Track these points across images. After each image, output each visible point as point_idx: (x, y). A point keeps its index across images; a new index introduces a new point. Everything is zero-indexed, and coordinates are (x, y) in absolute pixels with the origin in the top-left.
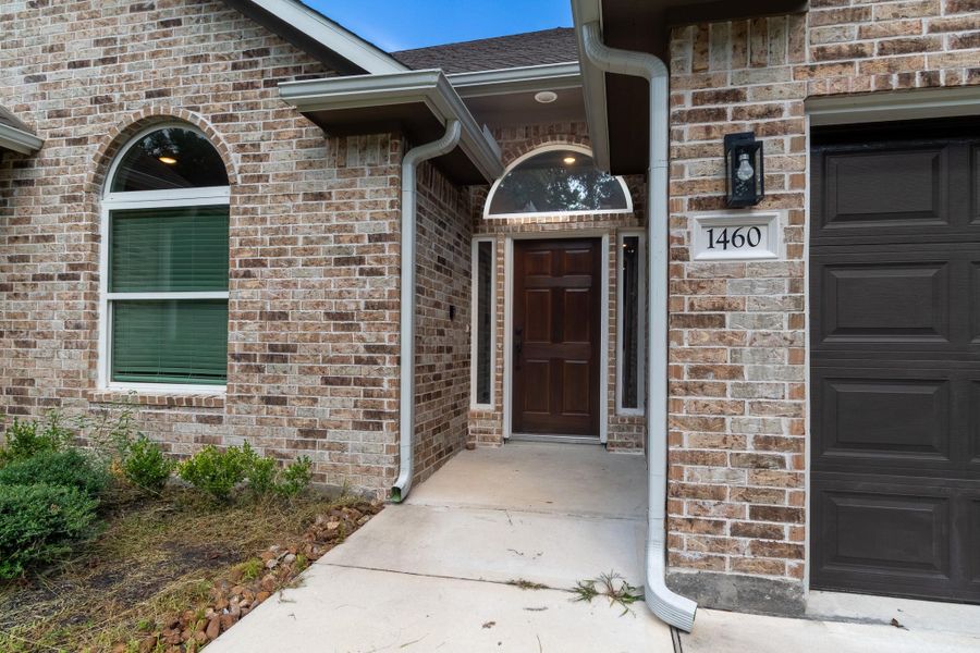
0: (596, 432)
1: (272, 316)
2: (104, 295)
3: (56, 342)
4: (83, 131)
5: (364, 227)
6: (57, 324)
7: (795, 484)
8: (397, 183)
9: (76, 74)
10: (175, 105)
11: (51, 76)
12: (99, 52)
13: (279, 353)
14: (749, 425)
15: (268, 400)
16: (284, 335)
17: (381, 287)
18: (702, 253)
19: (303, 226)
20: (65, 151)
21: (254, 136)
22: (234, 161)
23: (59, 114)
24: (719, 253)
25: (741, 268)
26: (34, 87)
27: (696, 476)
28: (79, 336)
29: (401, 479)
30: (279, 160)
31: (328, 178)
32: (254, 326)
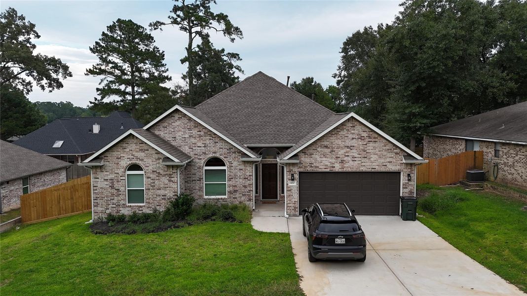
0: (277, 198)
1: (234, 186)
2: (204, 183)
3: (197, 190)
4: (201, 157)
5: (248, 174)
6: (197, 188)
7: (298, 206)
8: (252, 168)
9: (199, 148)
10: (217, 155)
11: (194, 148)
12: (203, 145)
13: (235, 191)
14: (294, 200)
15: (234, 198)
16: (236, 189)
17: (251, 182)
18: (290, 184)
19: (239, 174)
20: (197, 160)
21: (231, 160)
22: (227, 164)
23: (196, 154)
24: (292, 184)
25: (293, 186)
26: (191, 150)
27: (289, 205)
28: (201, 189)
29: (254, 208)
30: (235, 164)
31: (242, 167)
32: (231, 187)
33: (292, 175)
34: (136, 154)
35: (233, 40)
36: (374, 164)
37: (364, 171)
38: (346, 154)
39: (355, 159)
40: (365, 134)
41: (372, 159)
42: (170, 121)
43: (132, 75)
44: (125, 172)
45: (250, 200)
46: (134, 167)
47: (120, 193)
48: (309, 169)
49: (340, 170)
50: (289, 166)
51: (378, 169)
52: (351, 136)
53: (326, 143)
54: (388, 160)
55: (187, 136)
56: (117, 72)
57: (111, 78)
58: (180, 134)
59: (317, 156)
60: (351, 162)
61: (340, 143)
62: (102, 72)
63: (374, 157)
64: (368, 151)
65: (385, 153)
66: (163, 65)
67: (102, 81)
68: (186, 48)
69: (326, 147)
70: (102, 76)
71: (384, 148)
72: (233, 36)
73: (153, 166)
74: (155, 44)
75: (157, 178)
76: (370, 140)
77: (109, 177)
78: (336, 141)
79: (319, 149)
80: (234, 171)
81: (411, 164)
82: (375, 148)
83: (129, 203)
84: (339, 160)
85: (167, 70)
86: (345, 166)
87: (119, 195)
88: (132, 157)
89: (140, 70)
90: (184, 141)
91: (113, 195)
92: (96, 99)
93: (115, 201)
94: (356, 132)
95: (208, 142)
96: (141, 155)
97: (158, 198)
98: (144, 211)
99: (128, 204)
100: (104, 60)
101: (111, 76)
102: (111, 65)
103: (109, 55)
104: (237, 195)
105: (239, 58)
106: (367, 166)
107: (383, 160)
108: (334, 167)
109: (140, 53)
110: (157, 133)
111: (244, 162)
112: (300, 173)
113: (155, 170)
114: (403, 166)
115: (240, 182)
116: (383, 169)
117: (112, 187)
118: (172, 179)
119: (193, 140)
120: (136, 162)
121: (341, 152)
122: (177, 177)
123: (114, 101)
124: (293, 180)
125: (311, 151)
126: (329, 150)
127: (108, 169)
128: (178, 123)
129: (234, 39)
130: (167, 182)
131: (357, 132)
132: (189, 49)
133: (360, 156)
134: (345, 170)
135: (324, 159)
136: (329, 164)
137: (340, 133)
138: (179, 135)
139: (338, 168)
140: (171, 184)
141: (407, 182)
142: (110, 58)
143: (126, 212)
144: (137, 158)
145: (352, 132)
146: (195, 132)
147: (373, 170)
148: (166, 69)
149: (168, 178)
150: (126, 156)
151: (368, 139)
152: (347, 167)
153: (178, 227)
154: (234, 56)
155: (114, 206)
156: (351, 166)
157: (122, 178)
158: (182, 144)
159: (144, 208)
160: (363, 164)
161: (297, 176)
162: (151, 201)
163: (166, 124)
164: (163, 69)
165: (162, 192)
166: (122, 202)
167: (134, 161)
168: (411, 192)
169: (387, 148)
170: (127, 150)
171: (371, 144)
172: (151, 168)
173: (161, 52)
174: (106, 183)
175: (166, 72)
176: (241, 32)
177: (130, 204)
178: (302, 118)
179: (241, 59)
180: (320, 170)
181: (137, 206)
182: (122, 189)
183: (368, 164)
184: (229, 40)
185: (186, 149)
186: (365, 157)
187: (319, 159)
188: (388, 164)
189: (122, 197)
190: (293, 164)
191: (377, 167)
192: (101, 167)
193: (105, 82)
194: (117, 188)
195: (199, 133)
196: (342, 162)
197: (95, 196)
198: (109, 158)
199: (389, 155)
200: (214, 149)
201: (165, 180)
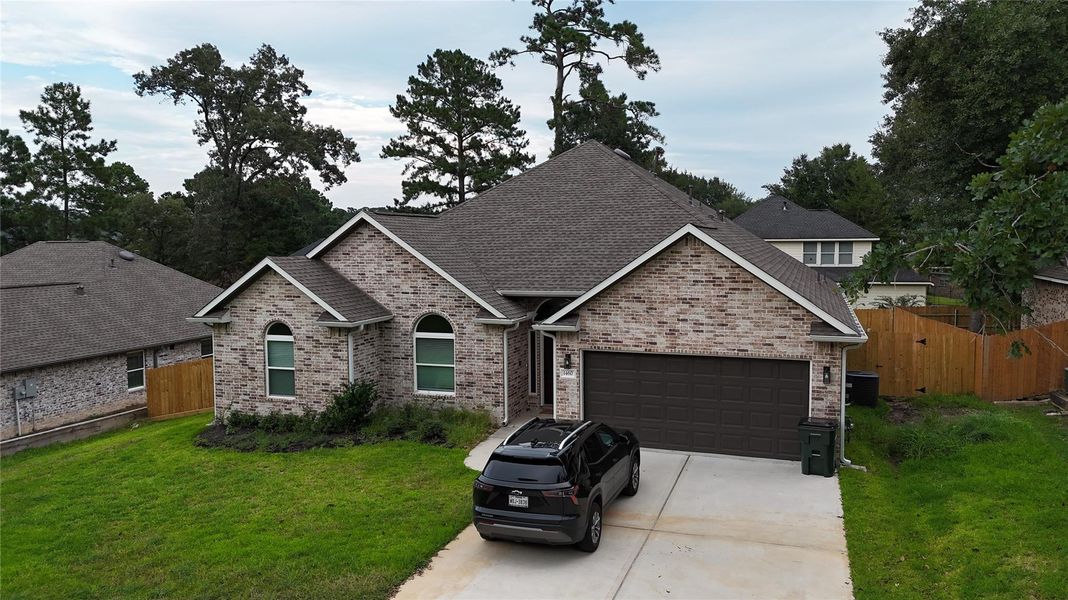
1: (468, 374)
2: (416, 364)
3: (401, 378)
4: (408, 314)
5: (494, 350)
6: (402, 373)
8: (503, 338)
9: (405, 296)
10: (437, 310)
11: (396, 295)
12: (412, 290)
13: (471, 384)
14: (571, 410)
15: (468, 397)
16: (472, 379)
17: (499, 367)
18: (563, 376)
19: (476, 349)
20: (402, 320)
21: (461, 321)
22: (455, 328)
23: (400, 308)
24: (565, 376)
25: (569, 380)
26: (391, 298)
28: (408, 376)
29: (505, 420)
30: (469, 328)
31: (483, 336)
32: (463, 376)
33: (568, 357)
34: (281, 304)
35: (642, 75)
36: (743, 340)
37: (720, 355)
38: (682, 317)
39: (701, 328)
40: (723, 274)
41: (739, 330)
42: (354, 241)
43: (461, 156)
44: (263, 336)
45: (497, 404)
46: (279, 328)
47: (255, 374)
48: (602, 346)
49: (668, 351)
50: (562, 337)
51: (753, 352)
52: (691, 277)
53: (637, 291)
54: (777, 332)
55: (383, 271)
56: (437, 151)
57: (421, 163)
58: (372, 267)
59: (618, 319)
60: (691, 334)
61: (667, 292)
62: (407, 151)
63: (743, 325)
64: (729, 311)
65: (769, 316)
66: (520, 134)
67: (407, 167)
68: (552, 98)
69: (638, 299)
70: (408, 160)
71: (768, 304)
72: (642, 68)
73: (307, 328)
74: (502, 93)
75: (315, 350)
76: (734, 285)
77: (239, 345)
78: (658, 286)
79: (622, 304)
80: (468, 344)
81: (832, 345)
82: (745, 304)
83: (271, 393)
84: (666, 328)
85: (527, 142)
86: (679, 341)
87: (253, 379)
88: (274, 309)
89: (477, 145)
90: (379, 282)
91: (245, 377)
92: (397, 202)
93: (248, 389)
94: (703, 267)
95: (420, 284)
96: (288, 305)
97: (317, 389)
98: (293, 410)
99: (269, 397)
100: (415, 129)
101: (423, 159)
102: (427, 138)
103: (421, 119)
104: (474, 392)
105: (654, 110)
106: (726, 344)
107: (763, 333)
108: (655, 343)
109: (476, 112)
110: (333, 264)
111: (487, 325)
112: (586, 353)
113: (311, 334)
114: (813, 348)
115: (478, 366)
116: (764, 353)
117: (244, 363)
118: (339, 354)
119: (395, 280)
120: (280, 318)
121: (670, 311)
122: (347, 351)
123: (429, 205)
124: (568, 367)
125: (606, 308)
126: (644, 306)
127: (238, 329)
128: (368, 246)
129: (645, 72)
130: (330, 358)
131: (705, 267)
132: (557, 100)
133: (711, 321)
134: (679, 350)
135: (634, 325)
136: (643, 336)
137: (667, 270)
138: (370, 268)
139: (662, 346)
140: (338, 364)
141: (822, 384)
142: (424, 125)
143: (263, 410)
144: (283, 312)
145: (695, 267)
146: (397, 263)
147: (741, 355)
148: (525, 140)
149: (332, 351)
150: (265, 307)
151: (729, 285)
152: (683, 345)
153: (332, 446)
154: (645, 107)
155: (247, 398)
156: (693, 342)
157: (258, 348)
158: (375, 286)
159: (291, 405)
160: (719, 339)
161: (577, 360)
162: (305, 393)
163: (347, 249)
164: (519, 140)
165: (321, 377)
166: (260, 392)
167: (277, 317)
168: (832, 410)
169: (774, 304)
170: (266, 296)
171: (737, 295)
172: (303, 330)
173: (514, 108)
174: (235, 355)
175: (525, 146)
176: (656, 57)
177: (271, 397)
178: (636, 236)
179: (658, 114)
180: (624, 349)
181: (282, 401)
182: (259, 367)
183: (729, 339)
184: (636, 75)
185: (382, 298)
186: (723, 325)
187: (622, 325)
188: (776, 342)
189: (259, 382)
190: (570, 334)
191: (750, 348)
192: (227, 325)
193: (412, 170)
194: (251, 365)
195: (405, 266)
196: (672, 332)
197: (218, 378)
198: (239, 310)
199: (779, 321)
200: (430, 298)
201: (327, 354)
